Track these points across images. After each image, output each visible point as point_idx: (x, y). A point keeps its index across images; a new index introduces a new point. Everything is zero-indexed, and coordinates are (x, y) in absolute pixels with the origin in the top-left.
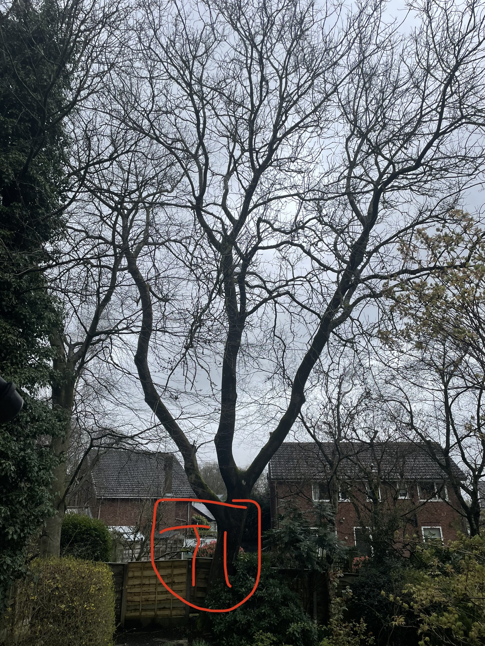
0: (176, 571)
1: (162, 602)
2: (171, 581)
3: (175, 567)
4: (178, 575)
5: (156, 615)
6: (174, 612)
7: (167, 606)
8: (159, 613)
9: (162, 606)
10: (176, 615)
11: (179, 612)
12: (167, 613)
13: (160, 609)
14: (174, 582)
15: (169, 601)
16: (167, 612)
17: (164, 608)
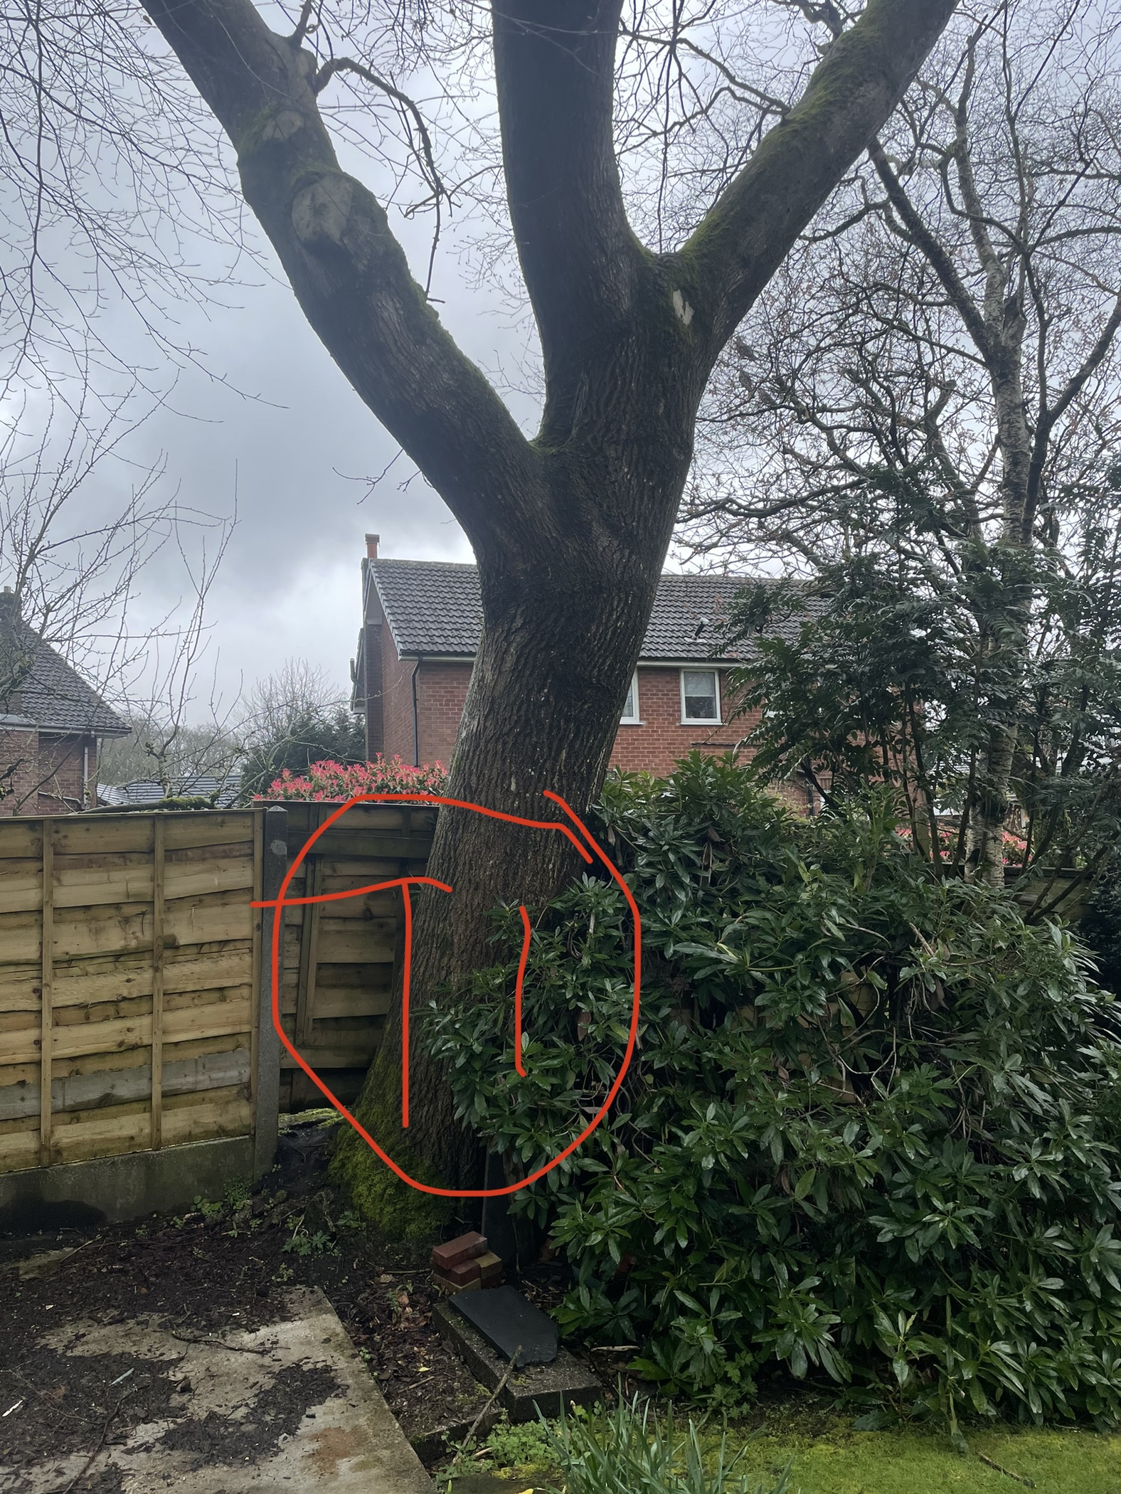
0: (183, 881)
1: (90, 1066)
2: (147, 937)
3: (176, 855)
4: (198, 900)
5: (50, 1153)
6: (175, 1122)
7: (124, 1090)
8: (67, 1134)
9: (93, 1093)
10: (189, 1137)
11: (208, 1116)
12: (132, 1131)
13: (75, 1113)
14: (172, 945)
15: (139, 1058)
16: (130, 1125)
17: (106, 1102)
